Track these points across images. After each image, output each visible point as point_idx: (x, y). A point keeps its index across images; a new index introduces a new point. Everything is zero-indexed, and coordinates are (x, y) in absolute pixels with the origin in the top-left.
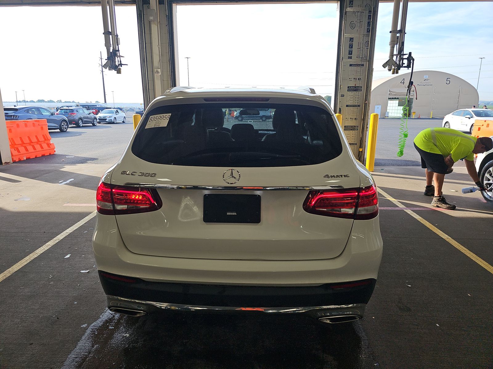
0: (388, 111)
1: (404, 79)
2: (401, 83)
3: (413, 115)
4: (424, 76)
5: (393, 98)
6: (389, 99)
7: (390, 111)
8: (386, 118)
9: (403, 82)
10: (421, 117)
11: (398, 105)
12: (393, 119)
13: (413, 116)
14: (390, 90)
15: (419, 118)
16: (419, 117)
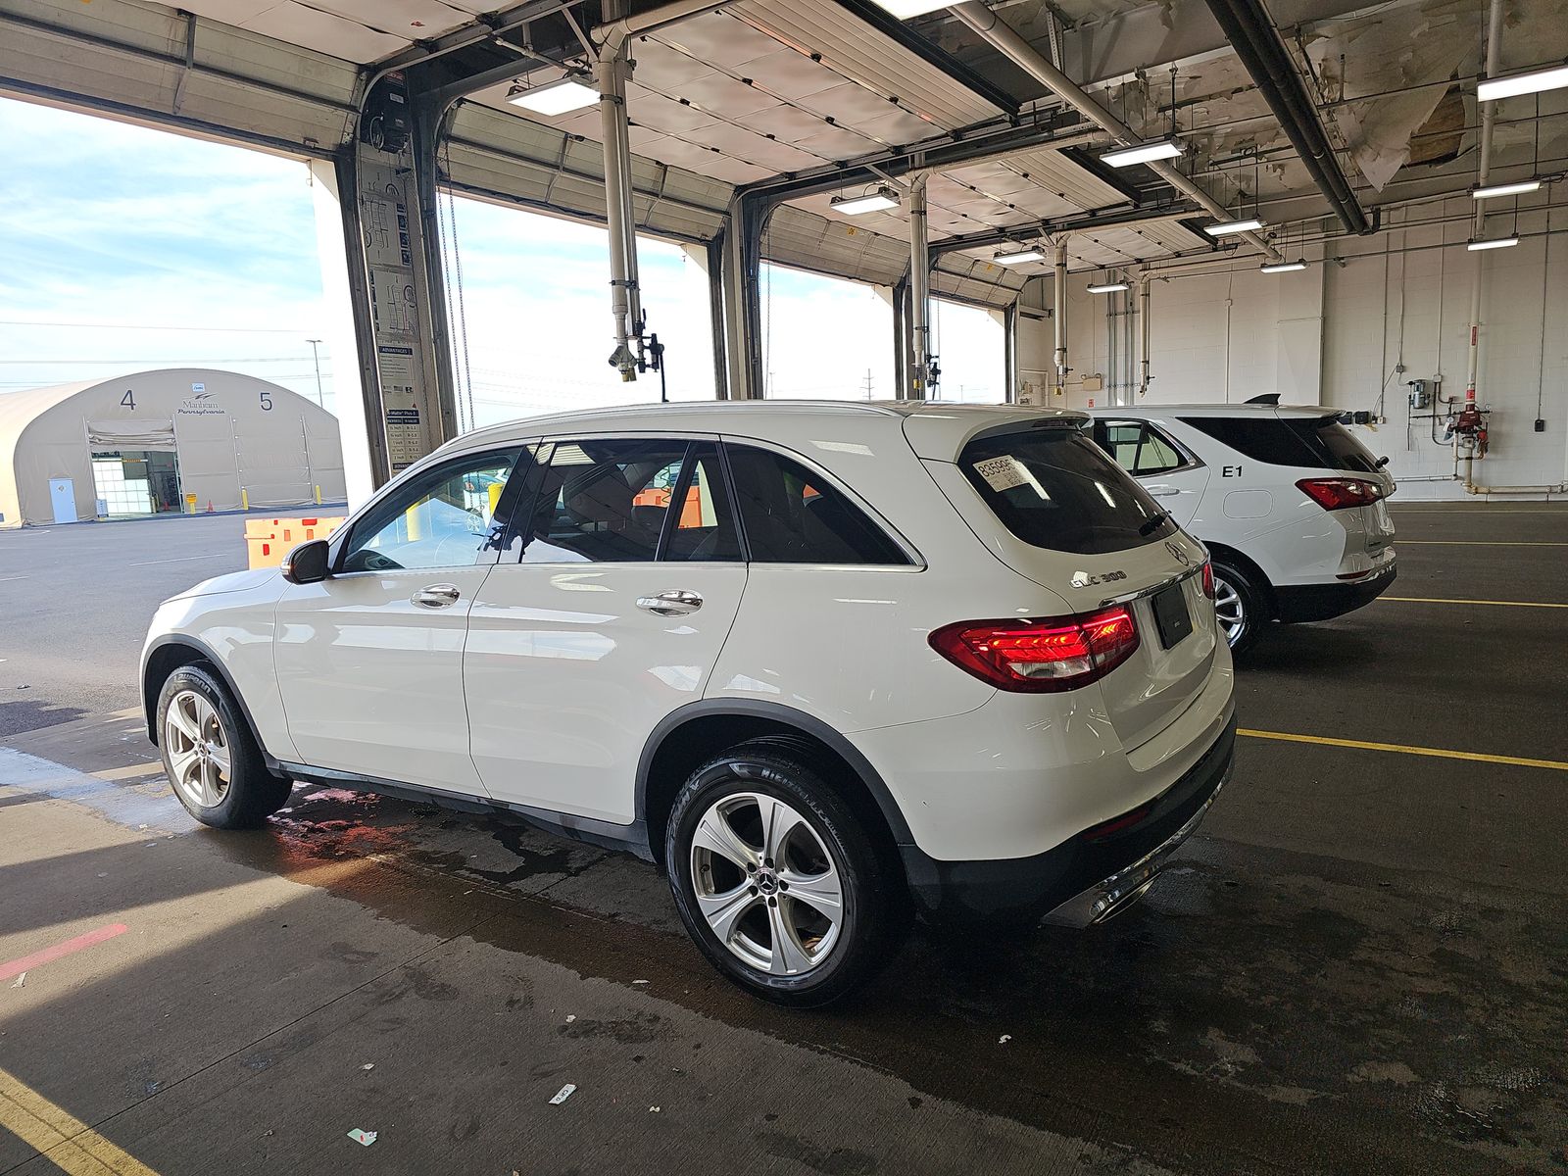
0: (100, 496)
1: (130, 392)
2: (122, 404)
3: (189, 505)
4: (194, 385)
5: (106, 455)
6: (95, 455)
7: (110, 498)
8: (101, 520)
9: (126, 401)
10: (216, 509)
11: (123, 478)
12: (125, 521)
13: (191, 506)
14: (91, 426)
15: (210, 513)
16: (210, 508)
